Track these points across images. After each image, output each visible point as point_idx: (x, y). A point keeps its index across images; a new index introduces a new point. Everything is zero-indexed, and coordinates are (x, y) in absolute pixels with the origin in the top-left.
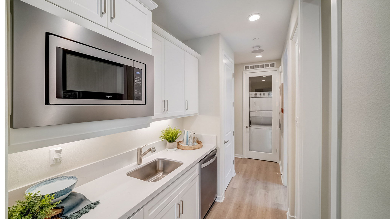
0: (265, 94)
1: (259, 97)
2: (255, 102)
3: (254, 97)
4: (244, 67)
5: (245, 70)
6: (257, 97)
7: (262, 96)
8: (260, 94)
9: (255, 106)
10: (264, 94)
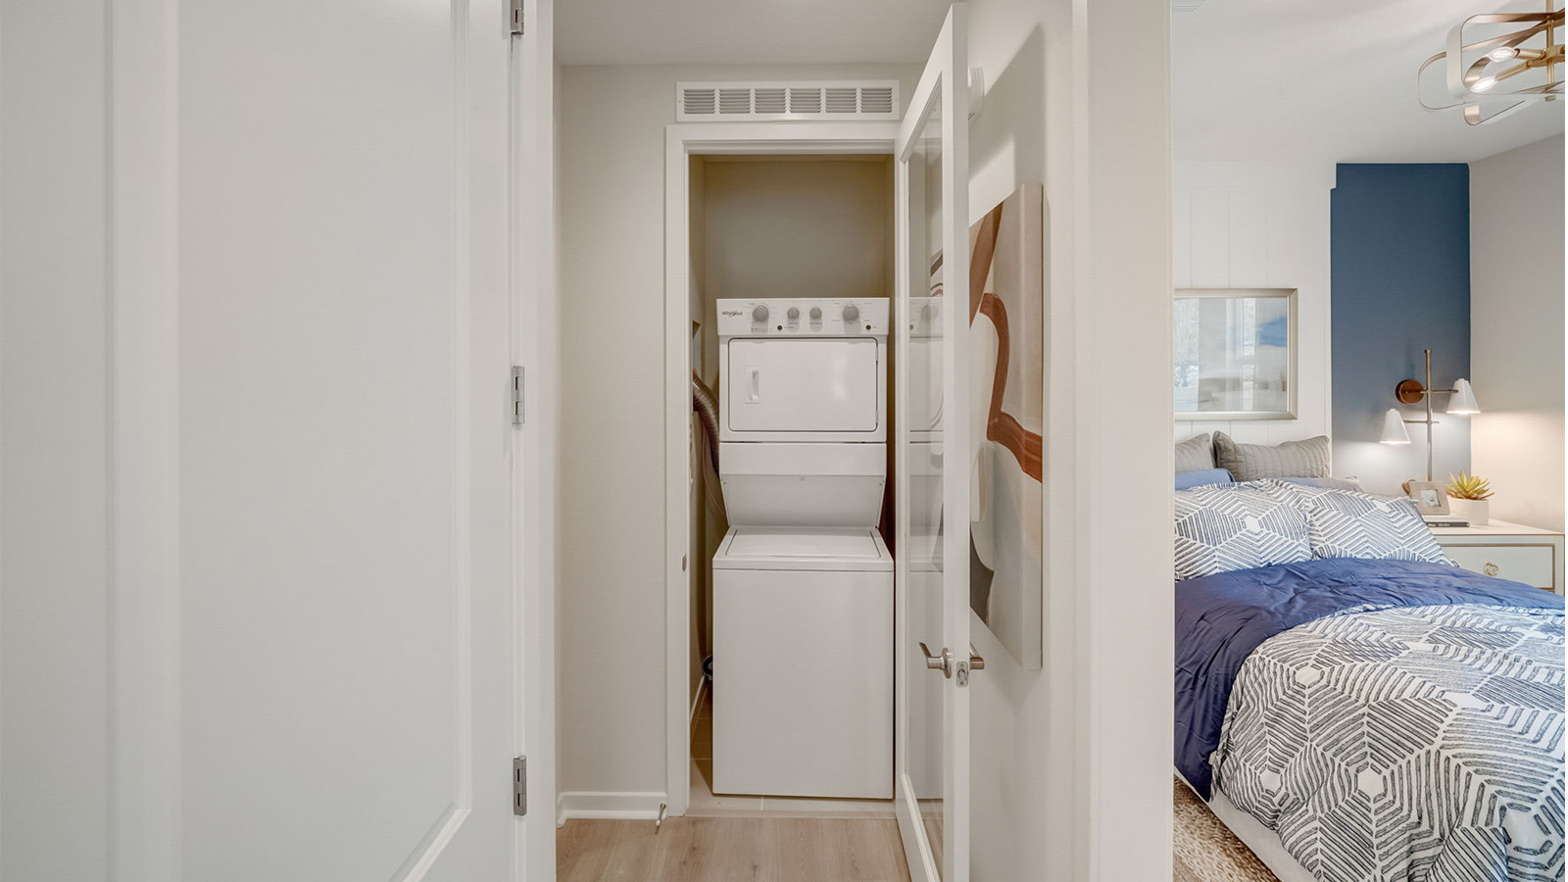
0: (823, 317)
1: (785, 332)
2: (755, 374)
3: (749, 333)
4: (681, 96)
5: (682, 116)
6: (769, 334)
7: (804, 326)
8: (793, 315)
9: (755, 397)
10: (816, 315)
